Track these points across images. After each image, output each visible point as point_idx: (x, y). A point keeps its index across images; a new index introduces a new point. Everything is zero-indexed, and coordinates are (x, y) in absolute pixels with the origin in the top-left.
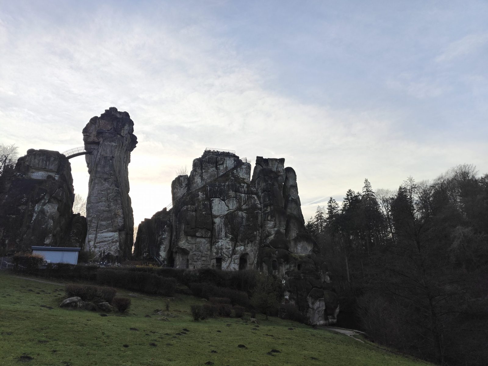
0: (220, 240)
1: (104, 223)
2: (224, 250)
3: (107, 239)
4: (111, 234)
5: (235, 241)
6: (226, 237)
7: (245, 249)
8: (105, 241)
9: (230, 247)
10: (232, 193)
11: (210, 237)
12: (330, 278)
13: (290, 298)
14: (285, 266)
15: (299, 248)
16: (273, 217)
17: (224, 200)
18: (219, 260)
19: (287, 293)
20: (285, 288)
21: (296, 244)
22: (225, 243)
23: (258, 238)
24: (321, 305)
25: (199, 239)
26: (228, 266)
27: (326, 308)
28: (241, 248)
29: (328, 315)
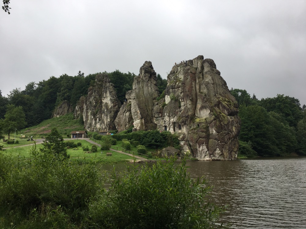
0: (165, 117)
1: (135, 117)
2: (166, 122)
4: (138, 120)
5: (169, 116)
6: (167, 115)
7: (174, 120)
8: (136, 124)
9: (168, 120)
10: (171, 90)
11: (161, 116)
12: (216, 131)
13: (184, 144)
14: (186, 127)
15: (202, 114)
16: (182, 99)
17: (169, 95)
18: (166, 127)
19: (183, 142)
20: (181, 139)
21: (200, 112)
22: (167, 118)
23: (179, 113)
24: (203, 149)
25: (158, 118)
26: (169, 129)
27: (208, 150)
28: (172, 120)
29: (211, 154)
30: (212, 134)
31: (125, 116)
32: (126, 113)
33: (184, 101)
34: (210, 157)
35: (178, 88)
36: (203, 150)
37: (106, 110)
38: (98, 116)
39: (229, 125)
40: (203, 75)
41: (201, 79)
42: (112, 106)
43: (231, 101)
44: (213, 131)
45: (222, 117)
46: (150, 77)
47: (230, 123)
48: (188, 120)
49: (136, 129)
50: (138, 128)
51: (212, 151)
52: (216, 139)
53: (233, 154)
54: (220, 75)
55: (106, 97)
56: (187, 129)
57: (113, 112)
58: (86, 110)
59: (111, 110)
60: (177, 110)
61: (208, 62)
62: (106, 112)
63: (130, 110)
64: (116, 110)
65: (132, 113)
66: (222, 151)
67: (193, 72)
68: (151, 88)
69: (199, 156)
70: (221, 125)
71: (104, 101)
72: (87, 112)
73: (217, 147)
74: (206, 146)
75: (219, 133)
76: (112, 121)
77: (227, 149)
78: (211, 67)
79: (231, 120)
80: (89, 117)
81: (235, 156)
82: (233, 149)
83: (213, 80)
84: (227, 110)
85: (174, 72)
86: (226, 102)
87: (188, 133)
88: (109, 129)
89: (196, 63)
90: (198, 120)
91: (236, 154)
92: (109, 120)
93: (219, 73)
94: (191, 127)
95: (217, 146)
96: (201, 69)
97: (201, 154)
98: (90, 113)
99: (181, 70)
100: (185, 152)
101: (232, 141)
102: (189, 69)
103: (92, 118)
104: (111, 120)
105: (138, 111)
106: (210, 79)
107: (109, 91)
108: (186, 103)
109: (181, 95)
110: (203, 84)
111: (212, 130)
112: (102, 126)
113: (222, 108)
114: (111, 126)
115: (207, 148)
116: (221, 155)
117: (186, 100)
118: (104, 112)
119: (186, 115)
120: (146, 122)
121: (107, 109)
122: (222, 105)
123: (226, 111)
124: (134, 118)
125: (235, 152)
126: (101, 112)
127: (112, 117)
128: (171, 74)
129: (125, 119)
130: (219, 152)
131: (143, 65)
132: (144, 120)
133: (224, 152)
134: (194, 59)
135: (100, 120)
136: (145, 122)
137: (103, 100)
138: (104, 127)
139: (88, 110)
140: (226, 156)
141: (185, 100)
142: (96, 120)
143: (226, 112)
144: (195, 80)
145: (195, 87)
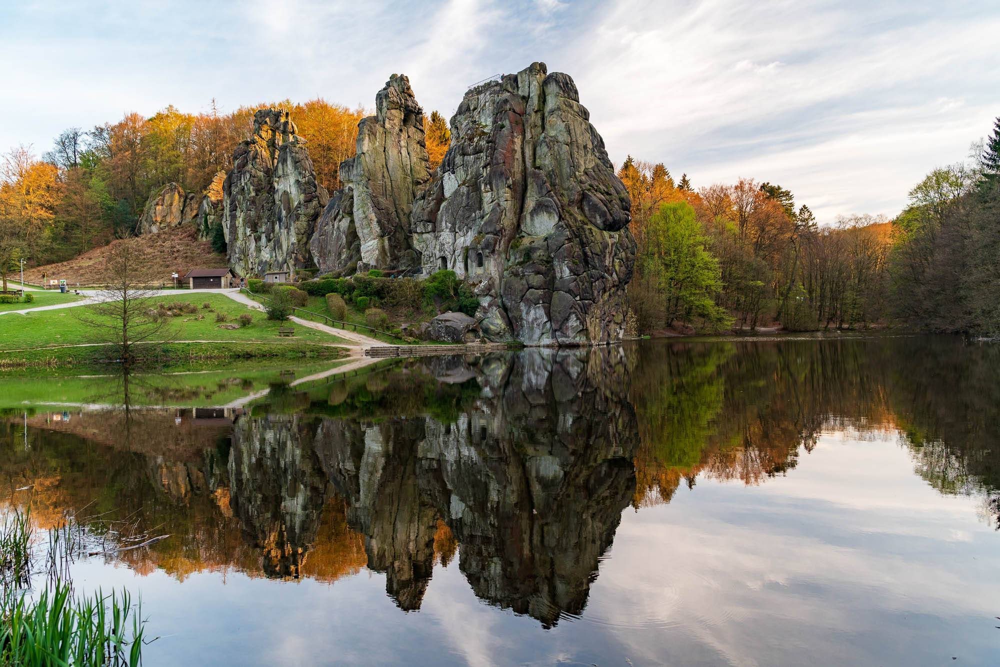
0: (442, 233)
1: (365, 231)
2: (446, 246)
3: (369, 248)
4: (373, 241)
5: (453, 230)
6: (447, 228)
7: (465, 241)
8: (368, 251)
9: (451, 240)
10: (458, 159)
11: (434, 231)
12: (571, 271)
13: (490, 305)
14: (495, 260)
15: (537, 225)
16: (486, 185)
17: (453, 173)
18: (444, 259)
19: (488, 299)
20: (483, 291)
21: (532, 220)
22: (446, 236)
23: (478, 221)
24: (538, 316)
25: (424, 236)
26: (453, 268)
27: (550, 319)
28: (460, 241)
29: (556, 331)
30: (561, 278)
31: (338, 228)
32: (340, 221)
33: (492, 190)
34: (554, 336)
35: (477, 153)
36: (536, 319)
37: (284, 213)
38: (263, 229)
39: (605, 257)
40: (543, 119)
41: (540, 129)
42: (302, 202)
43: (612, 191)
44: (564, 272)
45: (587, 232)
46: (405, 121)
47: (607, 251)
48: (500, 242)
49: (366, 266)
50: (373, 263)
51: (560, 323)
52: (569, 291)
53: (612, 331)
54: (587, 119)
55: (285, 175)
56: (498, 265)
57: (303, 219)
58: (231, 211)
59: (299, 212)
60: (474, 215)
61: (557, 82)
62: (286, 217)
63: (351, 214)
64: (312, 212)
65: (356, 220)
66: (583, 322)
67: (517, 110)
68: (408, 153)
69: (527, 336)
70: (585, 254)
71: (280, 186)
72: (234, 218)
73: (572, 311)
74: (545, 308)
75: (578, 275)
76: (301, 243)
77: (599, 316)
78: (565, 97)
79: (610, 241)
80: (240, 231)
81: (618, 334)
82: (613, 316)
83: (570, 134)
84: (603, 215)
85: (468, 109)
86: (599, 195)
87: (501, 277)
88: (295, 265)
89: (527, 83)
90: (526, 242)
91: (621, 328)
92: (293, 239)
93: (585, 114)
94: (509, 261)
95: (571, 308)
96: (539, 101)
97: (531, 329)
98: (241, 219)
99: (487, 104)
100: (492, 324)
101: (610, 295)
102: (506, 101)
103: (248, 234)
104: (299, 241)
105: (373, 216)
106: (560, 131)
107: (292, 157)
108: (498, 194)
109: (485, 174)
110: (544, 144)
111: (561, 269)
112: (276, 256)
113: (589, 210)
114: (300, 257)
115: (548, 314)
116: (581, 331)
117: (497, 186)
118: (280, 220)
119: (495, 230)
120: (396, 247)
121: (289, 210)
122: (589, 201)
123: (598, 217)
124: (360, 235)
125: (617, 324)
126: (274, 218)
127: (302, 231)
128: (460, 114)
129: (339, 238)
130: (575, 324)
131: (384, 86)
132: (389, 239)
133: (588, 324)
134: (520, 73)
135: (269, 240)
136: (390, 246)
137: (276, 185)
138: (280, 259)
139: (236, 210)
140: (592, 335)
141: (494, 187)
142: (257, 239)
143: (599, 221)
144: (523, 133)
145: (523, 153)
